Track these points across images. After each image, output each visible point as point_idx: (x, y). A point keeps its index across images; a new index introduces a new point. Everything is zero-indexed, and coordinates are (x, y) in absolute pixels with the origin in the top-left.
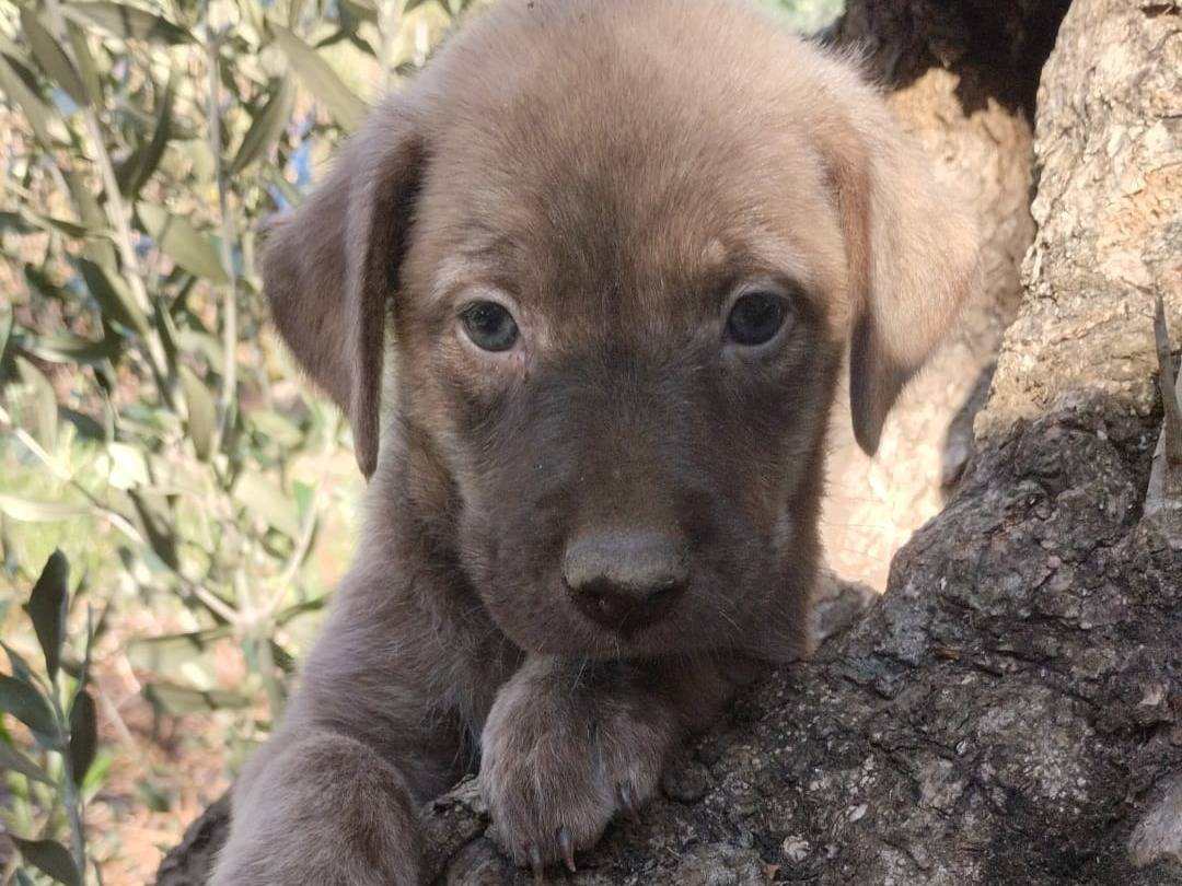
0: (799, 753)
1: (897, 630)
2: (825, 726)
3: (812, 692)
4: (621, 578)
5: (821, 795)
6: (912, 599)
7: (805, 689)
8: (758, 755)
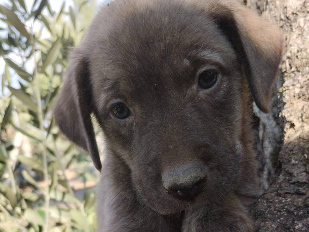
0: (286, 218)
1: (295, 174)
2: (291, 208)
3: (277, 201)
4: (181, 182)
5: (300, 229)
6: (296, 164)
7: (274, 200)
8: (272, 224)
